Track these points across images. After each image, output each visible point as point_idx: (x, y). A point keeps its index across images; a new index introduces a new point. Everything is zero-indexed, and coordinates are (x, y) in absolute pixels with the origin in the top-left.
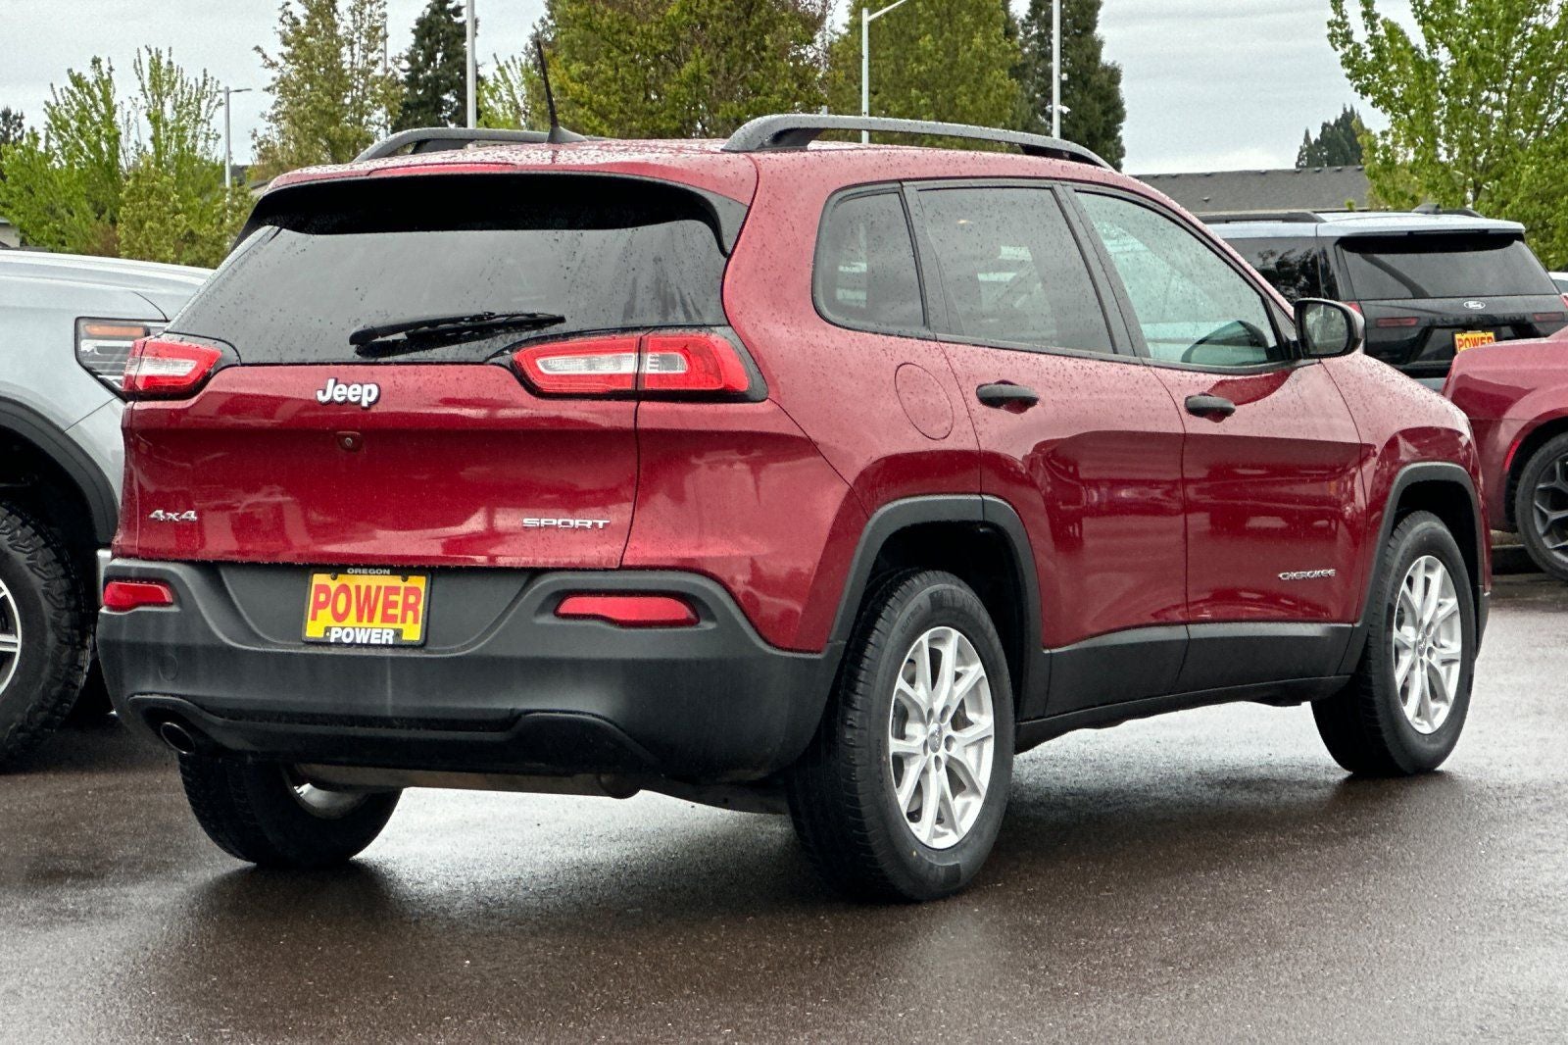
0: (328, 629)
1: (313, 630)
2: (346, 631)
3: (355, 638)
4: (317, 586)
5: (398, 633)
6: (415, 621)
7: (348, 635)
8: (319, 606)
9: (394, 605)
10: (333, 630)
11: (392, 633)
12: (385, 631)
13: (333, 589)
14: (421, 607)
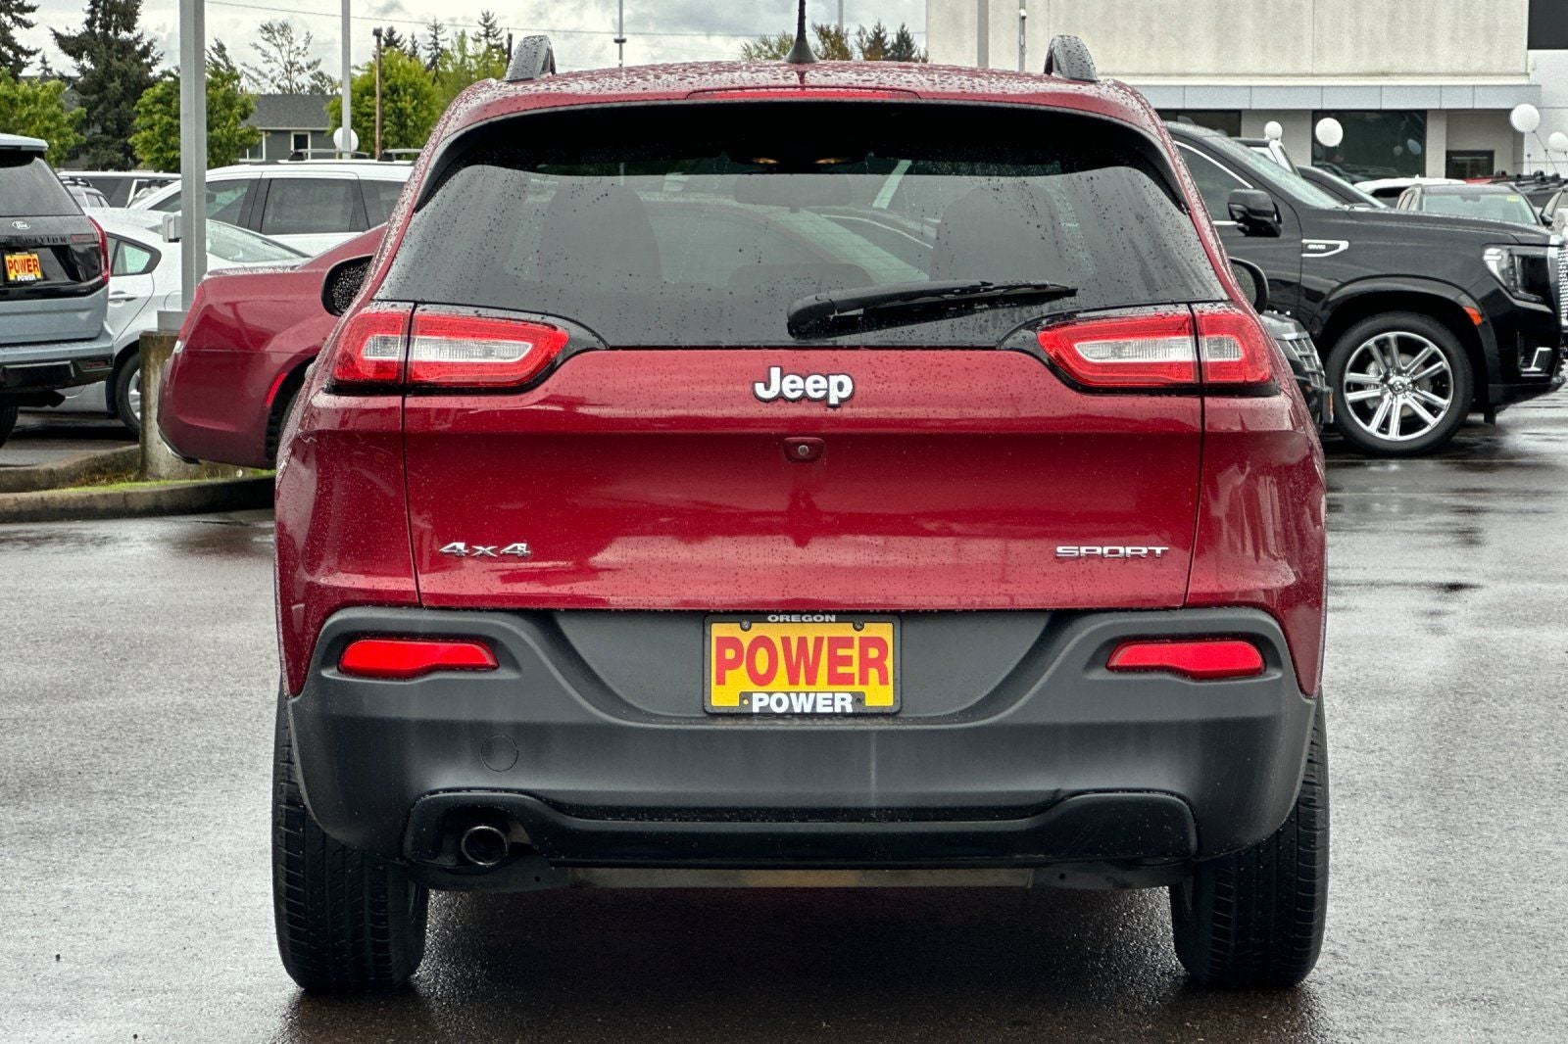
0: (746, 696)
1: (723, 697)
2: (775, 697)
3: (791, 705)
4: (719, 639)
5: (858, 699)
6: (883, 681)
7: (779, 703)
8: (725, 665)
9: (847, 661)
10: (755, 697)
11: (849, 698)
12: (838, 696)
13: (746, 644)
14: (889, 663)
